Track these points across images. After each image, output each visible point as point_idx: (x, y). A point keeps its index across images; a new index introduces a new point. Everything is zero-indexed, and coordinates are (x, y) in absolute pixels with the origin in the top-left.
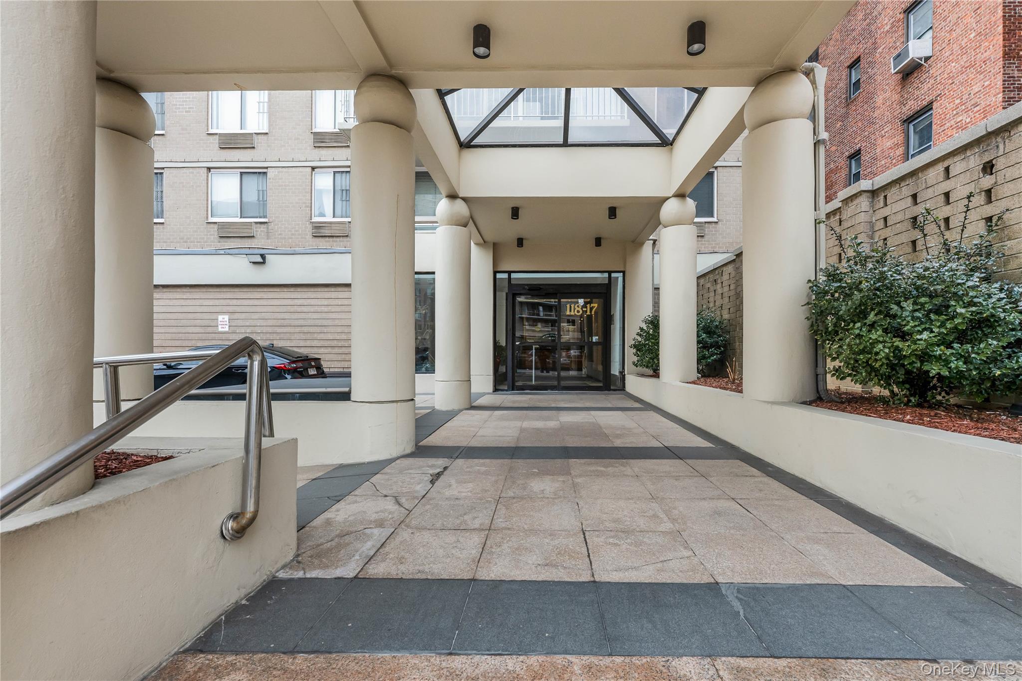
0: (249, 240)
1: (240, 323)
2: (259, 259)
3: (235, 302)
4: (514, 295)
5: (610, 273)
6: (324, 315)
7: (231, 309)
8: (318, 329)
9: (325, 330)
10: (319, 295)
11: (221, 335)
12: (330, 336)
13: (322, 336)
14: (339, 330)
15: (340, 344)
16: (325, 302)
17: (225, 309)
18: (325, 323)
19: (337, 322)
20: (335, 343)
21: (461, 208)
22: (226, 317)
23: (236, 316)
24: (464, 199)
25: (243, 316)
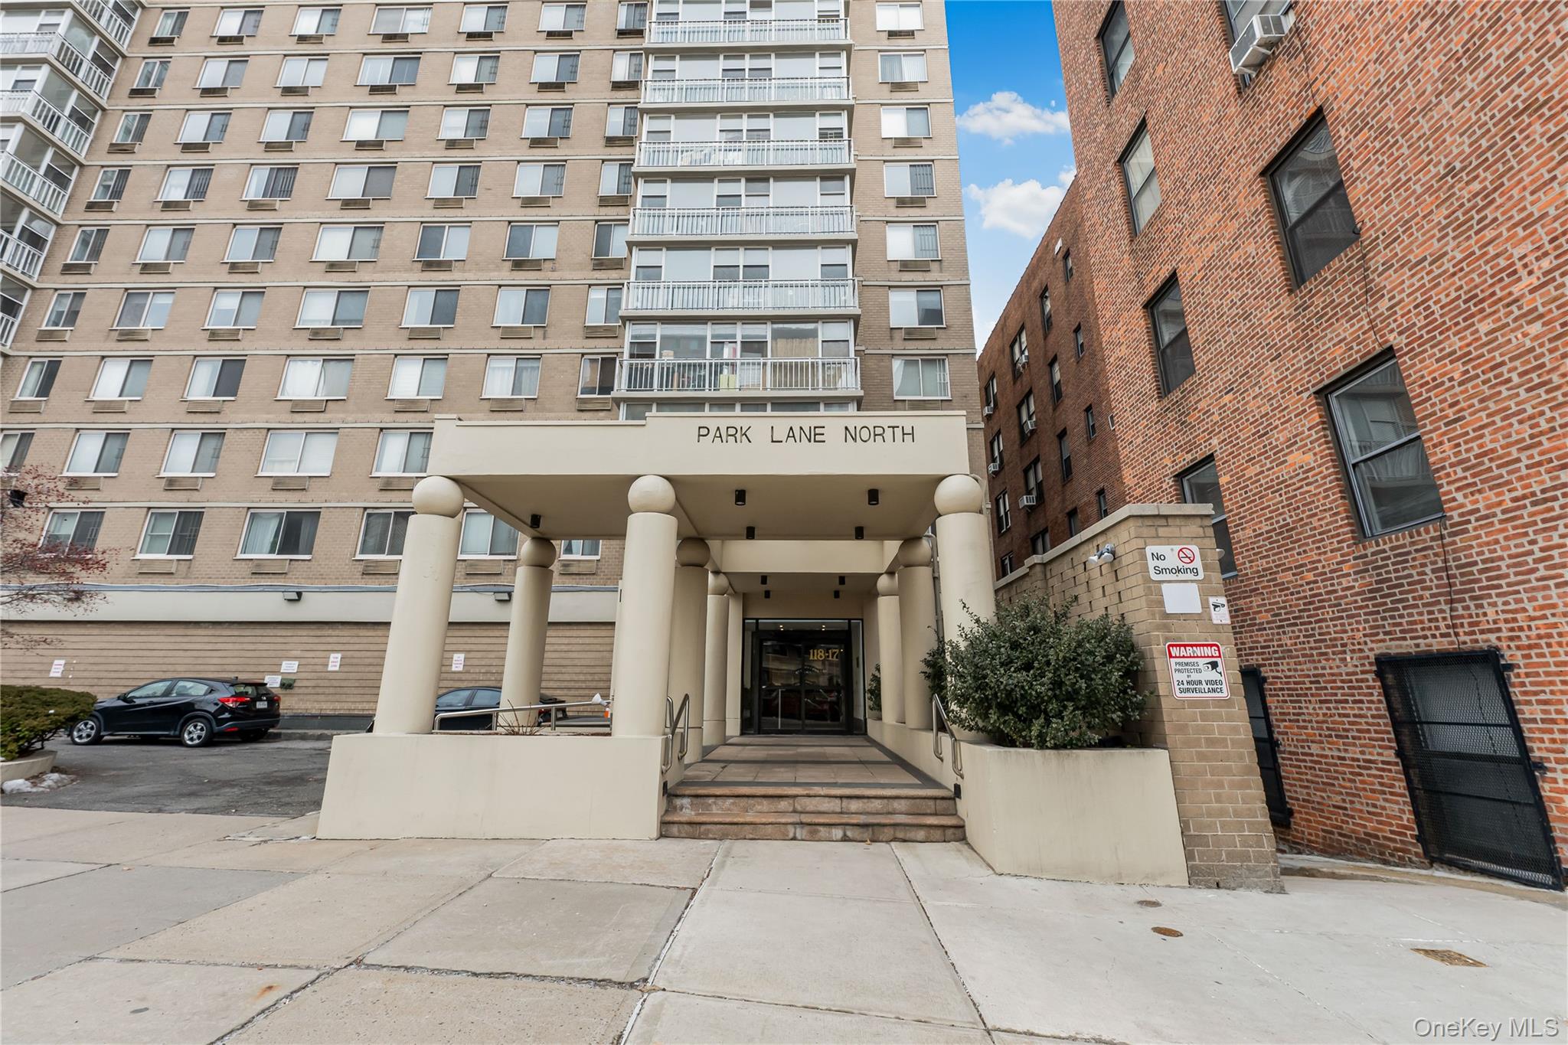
0: (495, 578)
1: (476, 662)
2: (507, 598)
3: (473, 640)
4: (761, 641)
5: (849, 620)
6: (563, 655)
7: (467, 647)
8: (556, 670)
9: (564, 670)
10: (560, 633)
11: (453, 676)
12: (567, 677)
13: (560, 677)
14: (577, 670)
15: (577, 685)
16: (566, 641)
17: (462, 647)
18: (564, 662)
19: (576, 662)
20: (572, 684)
21: (723, 581)
22: (462, 656)
23: (472, 655)
24: (725, 573)
25: (479, 655)
